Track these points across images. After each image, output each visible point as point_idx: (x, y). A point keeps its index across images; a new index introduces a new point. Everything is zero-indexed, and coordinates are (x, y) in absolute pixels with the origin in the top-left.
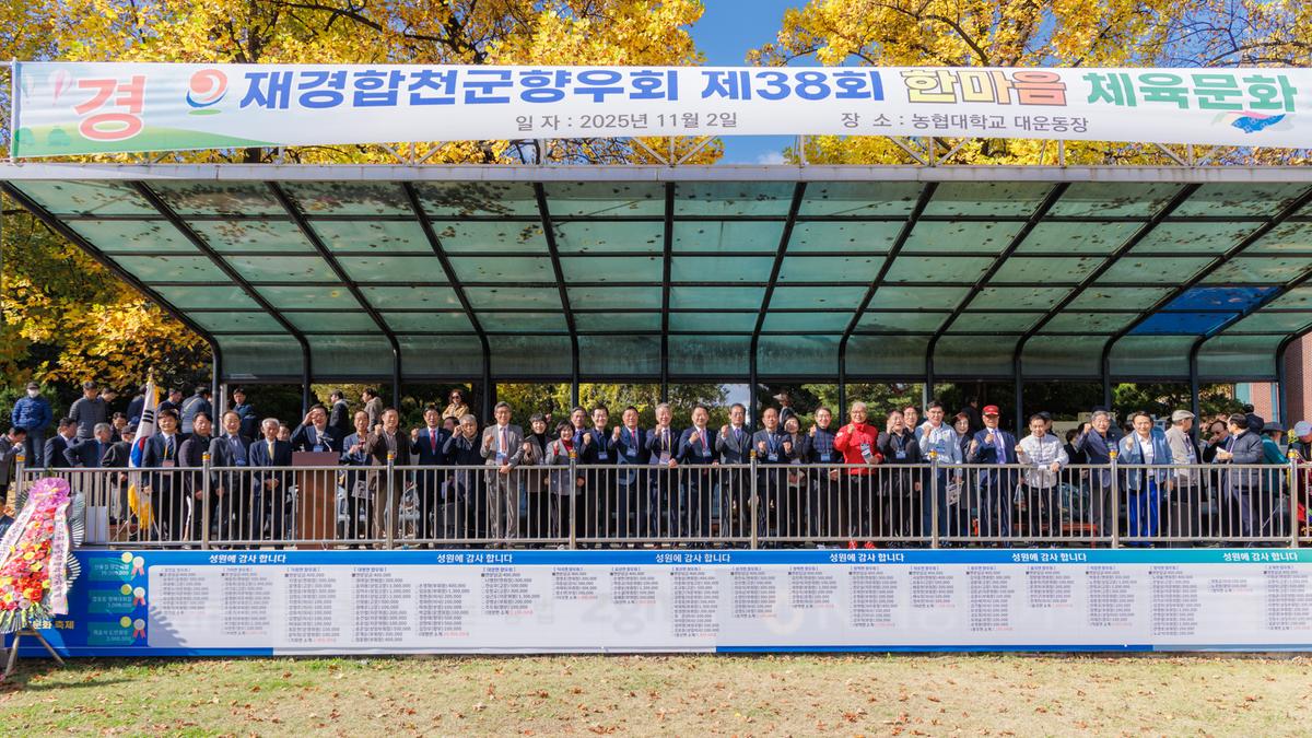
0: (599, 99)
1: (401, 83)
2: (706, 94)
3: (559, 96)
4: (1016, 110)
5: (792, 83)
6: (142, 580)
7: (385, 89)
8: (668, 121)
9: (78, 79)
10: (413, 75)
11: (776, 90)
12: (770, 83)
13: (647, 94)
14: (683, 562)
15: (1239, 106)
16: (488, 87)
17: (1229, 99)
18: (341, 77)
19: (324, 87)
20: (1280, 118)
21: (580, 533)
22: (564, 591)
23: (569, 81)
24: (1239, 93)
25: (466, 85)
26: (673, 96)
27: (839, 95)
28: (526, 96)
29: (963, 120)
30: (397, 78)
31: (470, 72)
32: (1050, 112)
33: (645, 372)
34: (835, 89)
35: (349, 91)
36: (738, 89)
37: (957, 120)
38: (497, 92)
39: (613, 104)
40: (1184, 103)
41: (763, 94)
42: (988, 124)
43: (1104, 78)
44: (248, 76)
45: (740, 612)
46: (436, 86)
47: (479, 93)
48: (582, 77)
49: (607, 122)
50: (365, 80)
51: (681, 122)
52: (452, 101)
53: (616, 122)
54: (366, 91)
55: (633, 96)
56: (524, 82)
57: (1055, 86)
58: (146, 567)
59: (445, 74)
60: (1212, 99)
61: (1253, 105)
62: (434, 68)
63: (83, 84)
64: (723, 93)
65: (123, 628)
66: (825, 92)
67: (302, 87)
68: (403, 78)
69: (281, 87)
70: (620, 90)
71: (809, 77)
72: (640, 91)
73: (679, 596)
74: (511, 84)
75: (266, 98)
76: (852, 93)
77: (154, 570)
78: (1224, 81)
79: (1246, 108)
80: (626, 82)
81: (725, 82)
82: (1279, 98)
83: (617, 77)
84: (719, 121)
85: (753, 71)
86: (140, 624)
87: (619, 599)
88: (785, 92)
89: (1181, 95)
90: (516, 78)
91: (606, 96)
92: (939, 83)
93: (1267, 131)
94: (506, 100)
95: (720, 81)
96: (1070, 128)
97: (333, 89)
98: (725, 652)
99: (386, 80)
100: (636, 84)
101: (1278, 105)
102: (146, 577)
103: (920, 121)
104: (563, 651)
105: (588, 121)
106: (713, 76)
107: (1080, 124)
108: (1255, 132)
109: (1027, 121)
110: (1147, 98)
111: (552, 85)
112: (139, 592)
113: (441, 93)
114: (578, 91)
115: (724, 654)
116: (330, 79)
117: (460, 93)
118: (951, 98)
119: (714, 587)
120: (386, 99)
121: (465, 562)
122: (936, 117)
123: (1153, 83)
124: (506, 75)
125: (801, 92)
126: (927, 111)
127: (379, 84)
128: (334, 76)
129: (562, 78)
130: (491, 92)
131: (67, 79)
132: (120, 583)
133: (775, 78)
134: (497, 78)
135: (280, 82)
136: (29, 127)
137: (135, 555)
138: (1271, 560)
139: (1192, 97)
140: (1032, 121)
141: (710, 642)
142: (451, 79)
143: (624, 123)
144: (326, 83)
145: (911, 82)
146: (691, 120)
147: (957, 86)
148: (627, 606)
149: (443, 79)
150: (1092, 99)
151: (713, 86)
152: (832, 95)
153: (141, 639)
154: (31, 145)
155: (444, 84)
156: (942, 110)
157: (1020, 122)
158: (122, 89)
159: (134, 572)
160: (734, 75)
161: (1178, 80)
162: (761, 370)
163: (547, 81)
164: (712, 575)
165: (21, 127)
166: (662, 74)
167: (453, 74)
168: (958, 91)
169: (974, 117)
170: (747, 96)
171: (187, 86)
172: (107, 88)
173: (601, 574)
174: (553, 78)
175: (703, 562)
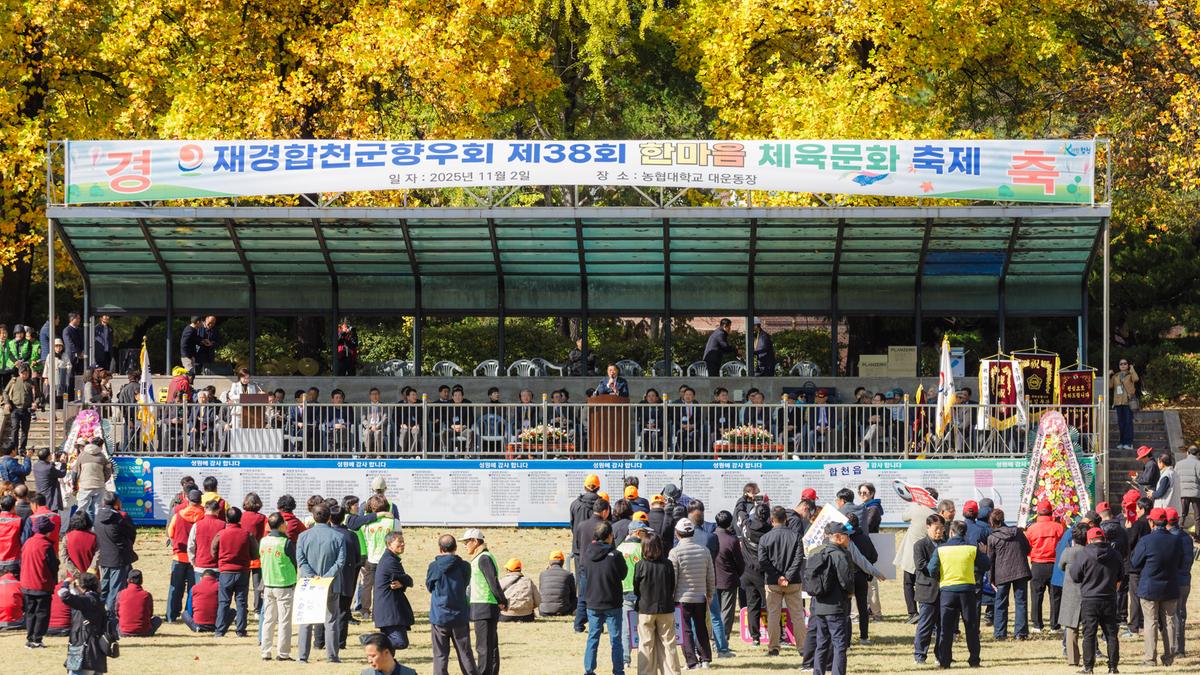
0: (442, 162)
1: (315, 154)
2: (510, 159)
3: (417, 161)
4: (711, 170)
5: (567, 152)
6: (149, 476)
7: (305, 157)
8: (486, 176)
9: (108, 153)
10: (323, 148)
11: (556, 156)
12: (553, 152)
13: (473, 159)
14: (497, 467)
15: (860, 168)
16: (371, 155)
17: (853, 163)
18: (276, 150)
19: (266, 157)
20: (885, 176)
21: (429, 449)
22: (419, 486)
23: (423, 151)
24: (860, 159)
25: (357, 154)
26: (490, 160)
27: (596, 160)
28: (395, 161)
29: (675, 176)
30: (312, 149)
31: (359, 145)
32: (733, 171)
33: (484, 307)
34: (594, 155)
35: (282, 157)
36: (532, 156)
37: (671, 176)
38: (377, 159)
39: (451, 166)
40: (822, 166)
41: (548, 159)
42: (692, 178)
43: (773, 148)
44: (216, 149)
45: (533, 500)
46: (337, 155)
47: (365, 159)
48: (432, 148)
49: (447, 178)
50: (292, 151)
51: (494, 177)
52: (348, 165)
53: (453, 178)
54: (293, 160)
55: (464, 161)
56: (394, 151)
57: (738, 154)
58: (151, 467)
59: (343, 147)
60: (841, 163)
61: (868, 167)
62: (336, 142)
63: (111, 155)
64: (522, 158)
65: (138, 507)
66: (588, 157)
67: (252, 156)
68: (316, 150)
69: (238, 157)
70: (456, 157)
71: (579, 148)
72: (468, 157)
73: (494, 490)
74: (385, 153)
75: (229, 164)
76: (605, 159)
77: (157, 470)
78: (853, 150)
79: (864, 169)
80: (460, 152)
81: (524, 151)
82: (887, 163)
83: (454, 148)
84: (518, 176)
85: (543, 143)
86: (148, 504)
87: (455, 491)
88: (562, 157)
89: (821, 160)
90: (389, 149)
91: (447, 161)
92: (663, 152)
93: (876, 184)
94: (382, 164)
95: (521, 151)
96: (745, 182)
97: (271, 158)
98: (522, 526)
99: (305, 151)
100: (466, 152)
101: (885, 167)
102: (152, 474)
103: (647, 176)
104: (419, 525)
105: (435, 177)
106: (516, 147)
107: (752, 179)
108: (868, 186)
109: (716, 177)
110: (798, 162)
111: (412, 154)
112: (148, 484)
113: (341, 160)
114: (429, 157)
115: (523, 527)
116: (269, 151)
117: (353, 159)
118: (669, 162)
119: (517, 484)
120: (306, 164)
121: (355, 467)
122: (658, 174)
123: (804, 151)
124: (382, 147)
125: (572, 158)
126: (652, 170)
127: (301, 154)
128: (271, 149)
129: (419, 149)
130: (373, 159)
131: (100, 153)
132: (134, 479)
133: (556, 148)
134: (377, 149)
135: (237, 153)
136: (77, 183)
137: (144, 460)
138: (883, 468)
139: (829, 163)
140: (720, 177)
141: (515, 520)
142: (347, 150)
143: (458, 178)
144: (267, 154)
145: (645, 151)
146: (501, 176)
147: (674, 154)
148: (461, 496)
149: (342, 150)
150: (762, 162)
151: (516, 154)
152: (592, 159)
153: (150, 513)
154: (78, 196)
155: (342, 154)
156: (662, 170)
157: (712, 177)
158: (136, 160)
159: (144, 471)
160: (529, 146)
161: (822, 149)
162: (592, 305)
163: (408, 151)
164: (516, 476)
165: (71, 184)
166: (482, 146)
167: (348, 147)
168: (674, 158)
169: (683, 174)
170: (537, 160)
171: (177, 154)
172: (127, 159)
173: (444, 475)
174: (412, 149)
175: (510, 468)
